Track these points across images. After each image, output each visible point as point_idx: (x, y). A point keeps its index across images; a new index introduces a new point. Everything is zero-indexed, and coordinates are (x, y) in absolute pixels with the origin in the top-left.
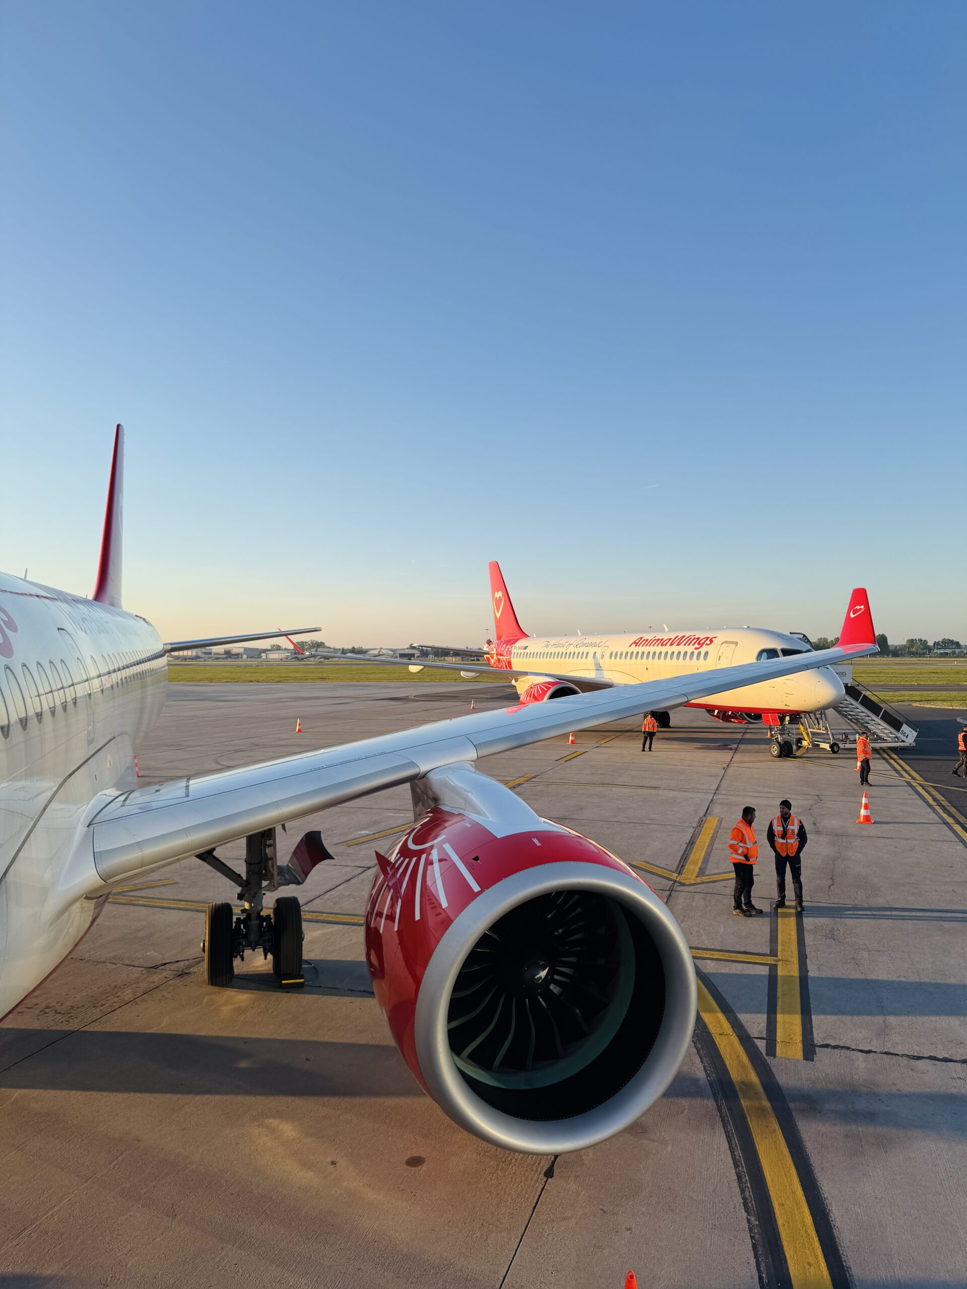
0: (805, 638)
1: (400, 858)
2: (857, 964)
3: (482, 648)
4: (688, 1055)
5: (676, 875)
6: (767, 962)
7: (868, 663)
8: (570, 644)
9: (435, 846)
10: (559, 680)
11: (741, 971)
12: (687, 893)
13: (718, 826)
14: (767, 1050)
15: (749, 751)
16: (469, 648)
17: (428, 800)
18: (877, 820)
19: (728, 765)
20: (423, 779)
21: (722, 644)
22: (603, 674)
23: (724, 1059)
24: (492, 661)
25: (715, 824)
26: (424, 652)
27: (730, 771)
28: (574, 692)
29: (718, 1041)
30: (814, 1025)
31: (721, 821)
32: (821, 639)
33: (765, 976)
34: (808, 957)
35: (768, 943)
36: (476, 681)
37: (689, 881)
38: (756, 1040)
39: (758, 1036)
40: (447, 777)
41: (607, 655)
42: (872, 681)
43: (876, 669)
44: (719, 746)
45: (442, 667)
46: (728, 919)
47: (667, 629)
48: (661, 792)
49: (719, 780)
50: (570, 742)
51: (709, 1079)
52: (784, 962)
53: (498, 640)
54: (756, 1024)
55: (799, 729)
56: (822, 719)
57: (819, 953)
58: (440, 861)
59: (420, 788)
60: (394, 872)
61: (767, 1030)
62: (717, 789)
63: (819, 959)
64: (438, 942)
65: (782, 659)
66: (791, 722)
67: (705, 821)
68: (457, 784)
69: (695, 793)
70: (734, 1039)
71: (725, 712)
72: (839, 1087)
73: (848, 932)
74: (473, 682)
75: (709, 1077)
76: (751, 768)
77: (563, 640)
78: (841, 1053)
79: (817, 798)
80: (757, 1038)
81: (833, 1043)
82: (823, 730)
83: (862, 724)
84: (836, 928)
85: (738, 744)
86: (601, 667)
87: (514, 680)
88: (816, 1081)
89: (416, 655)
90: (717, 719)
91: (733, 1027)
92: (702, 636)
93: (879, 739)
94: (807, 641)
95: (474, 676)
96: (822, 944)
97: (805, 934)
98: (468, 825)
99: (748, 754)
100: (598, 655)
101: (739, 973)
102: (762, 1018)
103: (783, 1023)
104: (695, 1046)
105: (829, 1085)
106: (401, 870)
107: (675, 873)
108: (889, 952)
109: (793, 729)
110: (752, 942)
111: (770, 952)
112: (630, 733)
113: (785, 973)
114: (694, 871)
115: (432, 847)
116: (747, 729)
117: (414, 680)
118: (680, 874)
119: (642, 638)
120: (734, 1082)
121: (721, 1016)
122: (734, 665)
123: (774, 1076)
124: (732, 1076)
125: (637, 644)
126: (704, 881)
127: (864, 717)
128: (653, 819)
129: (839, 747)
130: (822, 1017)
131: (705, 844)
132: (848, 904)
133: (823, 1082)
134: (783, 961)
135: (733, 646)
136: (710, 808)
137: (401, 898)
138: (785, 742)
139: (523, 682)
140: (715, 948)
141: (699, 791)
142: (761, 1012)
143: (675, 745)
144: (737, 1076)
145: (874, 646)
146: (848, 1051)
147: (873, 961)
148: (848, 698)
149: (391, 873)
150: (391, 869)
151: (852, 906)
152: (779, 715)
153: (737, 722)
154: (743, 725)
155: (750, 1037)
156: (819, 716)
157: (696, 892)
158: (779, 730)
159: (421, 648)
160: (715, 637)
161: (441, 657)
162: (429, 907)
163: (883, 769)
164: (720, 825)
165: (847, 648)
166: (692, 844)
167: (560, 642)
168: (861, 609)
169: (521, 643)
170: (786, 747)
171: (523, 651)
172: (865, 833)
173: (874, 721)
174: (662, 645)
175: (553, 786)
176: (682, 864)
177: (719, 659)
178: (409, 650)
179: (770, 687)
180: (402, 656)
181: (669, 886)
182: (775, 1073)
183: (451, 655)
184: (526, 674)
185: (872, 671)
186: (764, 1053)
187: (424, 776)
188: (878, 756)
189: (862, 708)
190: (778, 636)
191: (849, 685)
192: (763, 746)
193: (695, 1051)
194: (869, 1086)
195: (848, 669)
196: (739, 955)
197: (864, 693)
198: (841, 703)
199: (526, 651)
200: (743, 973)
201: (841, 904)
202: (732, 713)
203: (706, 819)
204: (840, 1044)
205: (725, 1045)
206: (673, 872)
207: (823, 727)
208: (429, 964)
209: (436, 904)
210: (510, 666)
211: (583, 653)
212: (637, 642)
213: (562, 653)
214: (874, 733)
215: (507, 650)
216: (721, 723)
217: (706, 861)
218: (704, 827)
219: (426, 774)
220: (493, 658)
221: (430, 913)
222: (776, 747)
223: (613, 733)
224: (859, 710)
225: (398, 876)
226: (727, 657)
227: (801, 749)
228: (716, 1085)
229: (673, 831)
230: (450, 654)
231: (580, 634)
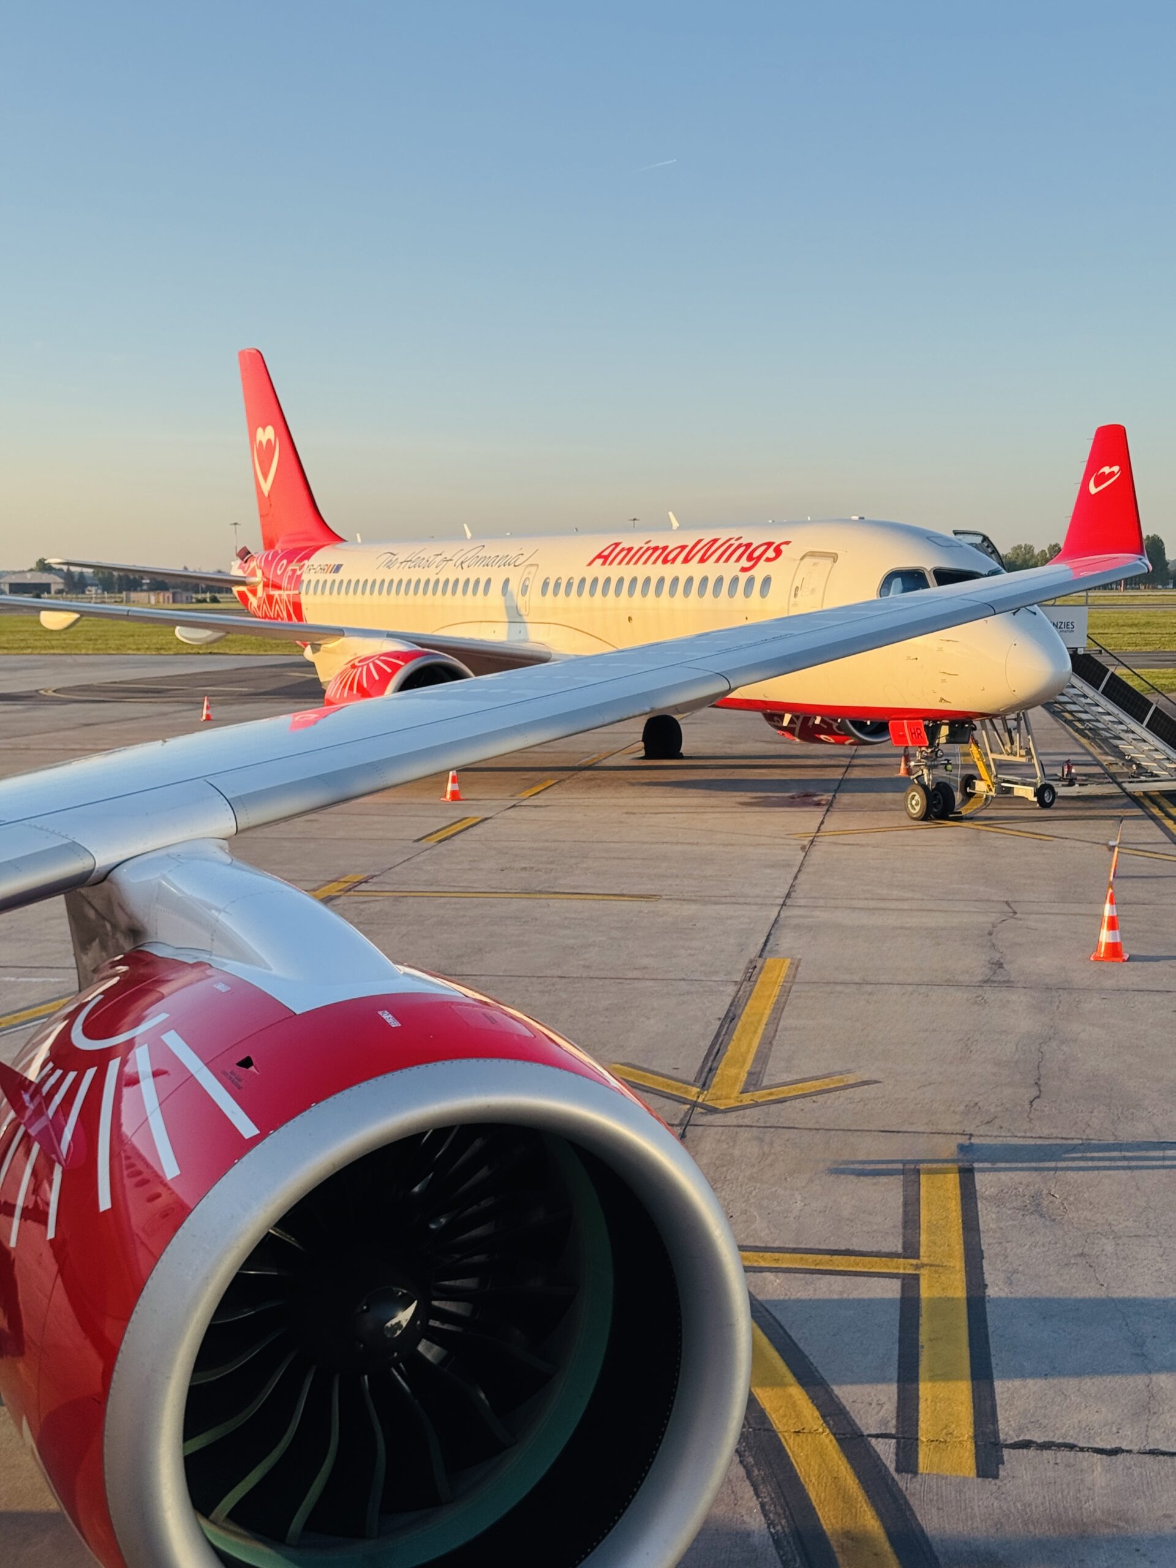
0: (986, 544)
1: (53, 1070)
2: (1091, 1266)
3: (223, 569)
4: (727, 1481)
5: (695, 1090)
6: (896, 1271)
7: (1120, 602)
8: (446, 560)
9: (137, 1040)
10: (419, 648)
11: (841, 1293)
12: (720, 1129)
13: (791, 979)
14: (897, 1461)
15: (860, 808)
16: (191, 569)
17: (114, 934)
18: (1135, 952)
19: (812, 841)
20: (102, 884)
21: (802, 558)
22: (526, 633)
23: (806, 1487)
24: (253, 601)
25: (783, 974)
26: (75, 584)
27: (816, 854)
28: (454, 674)
29: (792, 1446)
30: (998, 1402)
31: (796, 966)
32: (1020, 547)
33: (890, 1301)
34: (985, 1255)
35: (900, 1230)
36: (211, 653)
37: (727, 1101)
38: (873, 1441)
39: (878, 1432)
40: (164, 877)
41: (536, 587)
42: (1129, 644)
43: (1140, 616)
44: (793, 797)
45: (127, 617)
46: (811, 1180)
47: (675, 524)
48: (661, 906)
49: (794, 875)
50: (448, 796)
51: (772, 1530)
52: (933, 1268)
53: (266, 549)
54: (874, 1405)
55: (968, 755)
56: (1019, 732)
57: (1008, 1245)
58: (156, 1074)
59: (94, 908)
60: (40, 1104)
61: (898, 1416)
62: (788, 896)
63: (1009, 1259)
64: (156, 1259)
65: (935, 590)
66: (952, 739)
67: (762, 968)
68: (189, 892)
69: (739, 907)
70: (827, 1441)
71: (806, 720)
72: (1052, 1531)
73: (1071, 1199)
74: (204, 654)
75: (774, 1527)
76: (862, 846)
77: (429, 551)
78: (1056, 1458)
79: (1007, 908)
80: (877, 1436)
81: (1038, 1437)
82: (1021, 756)
83: (1105, 740)
84: (1045, 1192)
85: (836, 791)
86: (520, 615)
87: (308, 650)
88: (1003, 1520)
89: (53, 588)
90: (787, 735)
91: (823, 1416)
92: (757, 539)
93: (1141, 774)
94: (990, 550)
95: (209, 639)
96: (1015, 1226)
97: (980, 1205)
98: (222, 988)
99: (858, 814)
100: (514, 586)
101: (836, 1297)
102: (887, 1394)
103: (932, 1401)
104: (741, 1462)
105: (1031, 1528)
106: (58, 1099)
107: (693, 1085)
108: (1160, 1238)
109: (954, 755)
110: (865, 1229)
111: (904, 1248)
112: (588, 774)
113: (937, 1293)
114: (737, 1078)
115: (130, 1044)
116: (853, 757)
117: (52, 651)
118: (705, 1088)
119: (617, 545)
120: (828, 1533)
121: (797, 1392)
122: (829, 605)
123: (913, 1514)
124: (822, 1522)
125: (606, 558)
126: (760, 1101)
127: (1110, 725)
128: (645, 968)
129: (1054, 793)
130: (1017, 1383)
131: (760, 1021)
132: (1073, 1139)
133: (1020, 1521)
134: (931, 1265)
135: (829, 561)
136: (771, 938)
137: (60, 1163)
138: (938, 784)
139: (332, 651)
140: (782, 1245)
141: (748, 900)
142: (883, 1380)
143: (694, 798)
144: (833, 1521)
145: (1140, 559)
146: (1073, 1453)
147: (1124, 1259)
148: (1077, 681)
149: (31, 1107)
150: (32, 1098)
151: (1080, 1142)
152: (926, 723)
153: (832, 741)
154: (846, 749)
155: (862, 1436)
156: (1012, 724)
157: (741, 1126)
158: (926, 758)
159: (65, 568)
160: (787, 543)
161: (120, 592)
162: (129, 1183)
163: (1149, 841)
164: (795, 976)
165: (1080, 564)
166: (731, 1021)
167: (422, 555)
168: (1112, 474)
169: (324, 557)
170: (940, 796)
171: (330, 577)
172: (1109, 983)
173: (1133, 732)
174: (665, 561)
175: (411, 900)
176: (709, 1065)
177: (795, 595)
178: (33, 573)
179: (909, 658)
180: (18, 588)
181: (681, 1116)
182: (916, 1509)
183: (145, 587)
184: (339, 632)
185: (1130, 622)
186: (892, 1468)
187: (106, 876)
188: (1138, 812)
189: (1107, 705)
190: (928, 538)
191: (1081, 652)
192: (889, 796)
193: (742, 1472)
194: (1116, 1523)
195: (1081, 618)
196: (835, 1257)
197: (1112, 669)
198: (1062, 694)
199: (337, 577)
200: (845, 1296)
201: (1057, 1138)
202: (822, 721)
203: (764, 962)
204: (1054, 1440)
205: (807, 1456)
206: (689, 1084)
207: (1021, 748)
208: (137, 1308)
209: (146, 1175)
210: (300, 617)
211: (477, 582)
212: (606, 553)
213: (428, 581)
214: (1132, 761)
215: (290, 573)
216: (796, 745)
217: (762, 1057)
218: (759, 981)
219: (110, 872)
220: (254, 593)
221: (134, 1198)
222: (917, 797)
223: (548, 773)
224: (1100, 710)
225: (51, 1112)
226: (813, 590)
227: (972, 800)
228: (788, 1543)
229: (688, 993)
230: (141, 585)
231: (469, 535)
